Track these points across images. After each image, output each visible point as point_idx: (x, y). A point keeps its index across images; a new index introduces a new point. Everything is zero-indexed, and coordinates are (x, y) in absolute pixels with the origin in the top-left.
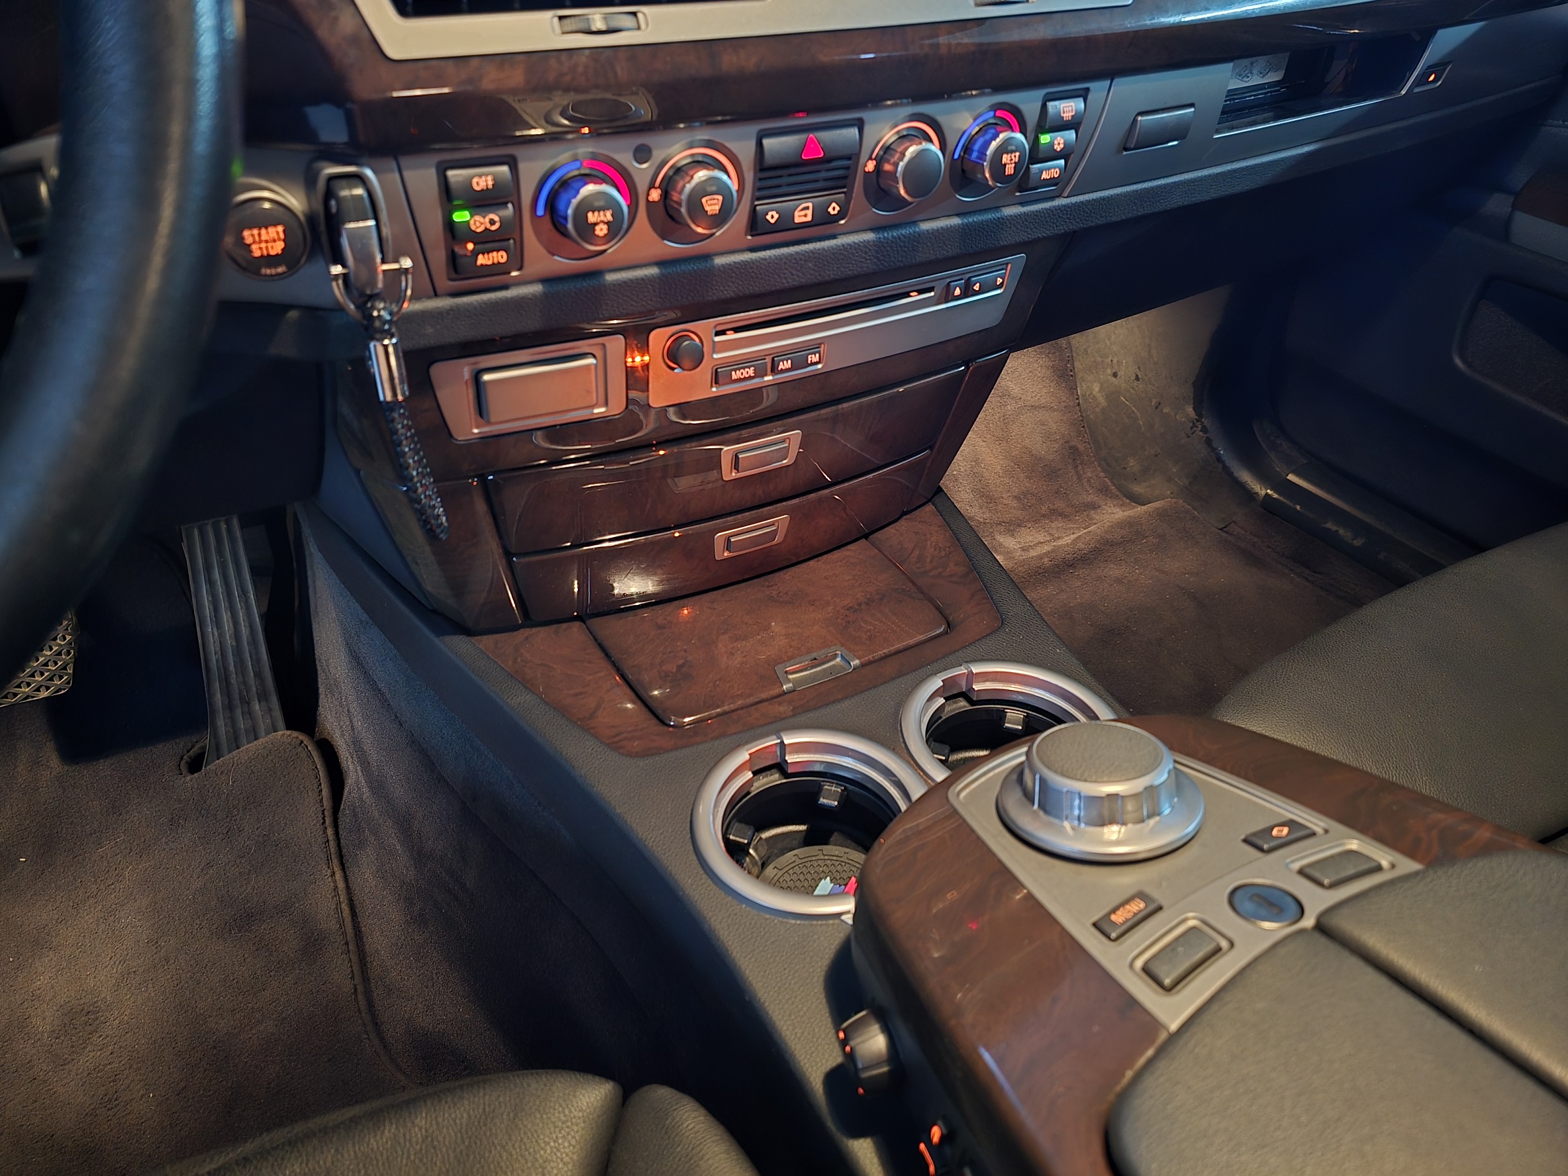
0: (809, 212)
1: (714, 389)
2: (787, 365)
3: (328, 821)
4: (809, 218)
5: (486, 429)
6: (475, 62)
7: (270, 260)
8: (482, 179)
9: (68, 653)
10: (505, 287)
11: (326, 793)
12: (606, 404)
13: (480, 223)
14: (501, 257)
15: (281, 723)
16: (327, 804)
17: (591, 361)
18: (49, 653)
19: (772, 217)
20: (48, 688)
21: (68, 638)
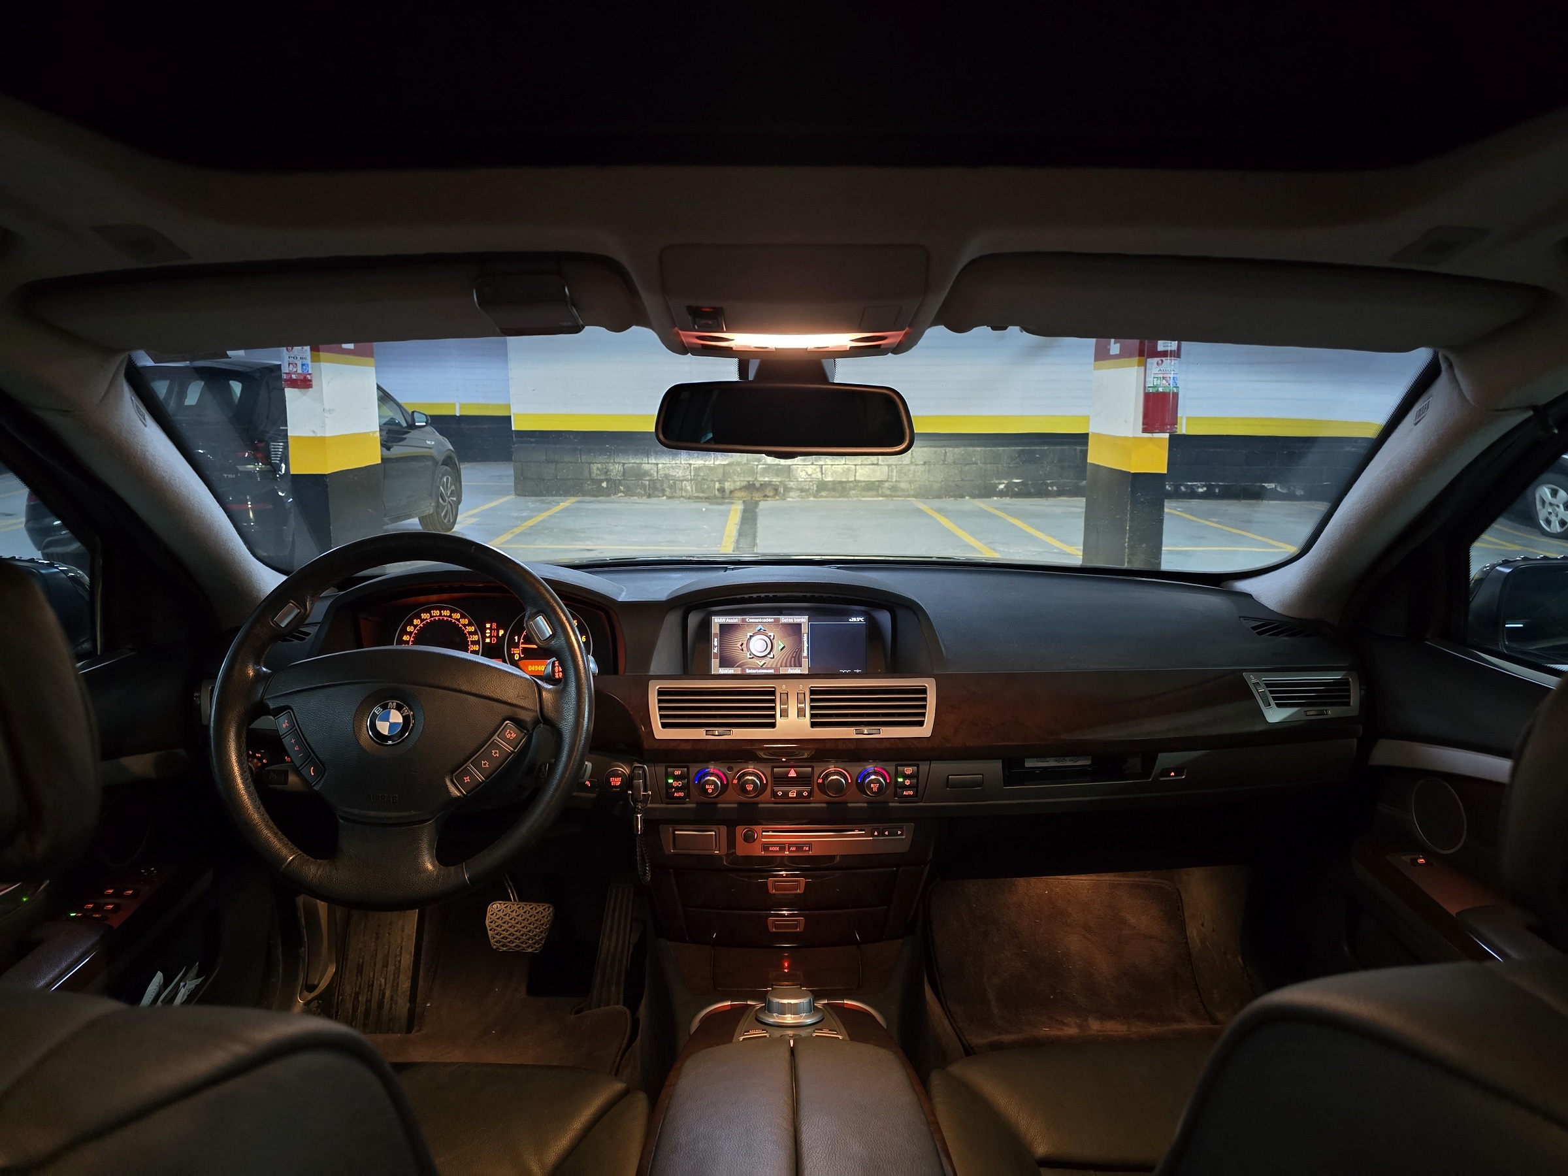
0: (795, 794)
1: (763, 853)
2: (794, 849)
3: (620, 1053)
4: (795, 796)
5: (675, 851)
6: (678, 741)
7: (615, 787)
8: (677, 773)
9: (545, 933)
10: (685, 804)
11: (625, 1041)
12: (719, 851)
13: (676, 784)
14: (682, 794)
15: (621, 1001)
16: (624, 1046)
17: (714, 833)
18: (538, 931)
19: (780, 794)
20: (532, 948)
21: (548, 926)
